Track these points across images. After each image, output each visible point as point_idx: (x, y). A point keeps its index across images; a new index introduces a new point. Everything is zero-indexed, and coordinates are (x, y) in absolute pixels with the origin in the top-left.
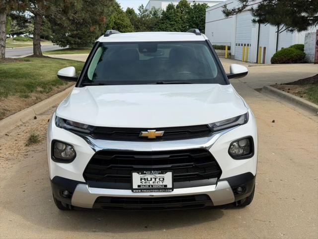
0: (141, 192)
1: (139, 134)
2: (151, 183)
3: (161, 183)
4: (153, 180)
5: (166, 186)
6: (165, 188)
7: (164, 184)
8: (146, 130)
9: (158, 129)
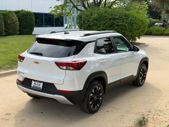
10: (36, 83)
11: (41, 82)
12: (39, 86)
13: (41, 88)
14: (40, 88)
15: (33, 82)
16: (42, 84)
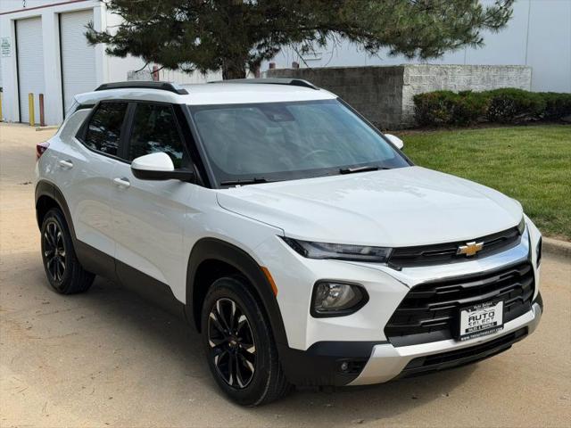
0: (470, 338)
1: (456, 250)
2: (480, 322)
3: (491, 321)
4: (483, 316)
5: (495, 323)
6: (495, 327)
7: (494, 320)
8: (464, 243)
9: (477, 240)
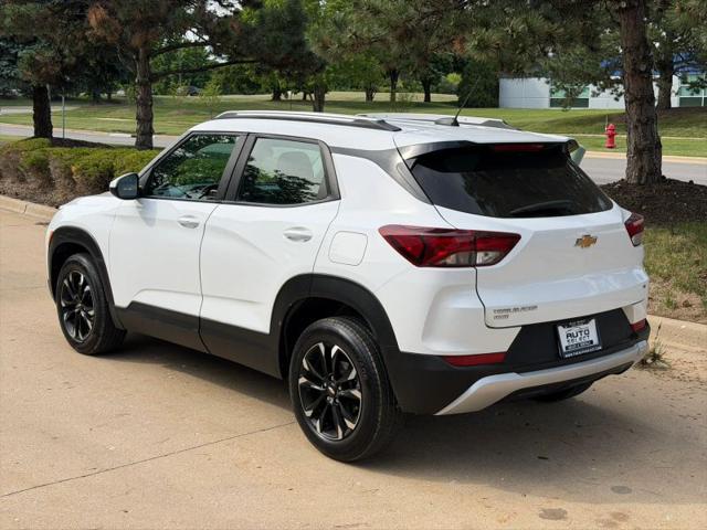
10: (574, 330)
11: (586, 319)
12: (587, 339)
13: (596, 342)
14: (592, 342)
15: (562, 331)
16: (592, 325)
